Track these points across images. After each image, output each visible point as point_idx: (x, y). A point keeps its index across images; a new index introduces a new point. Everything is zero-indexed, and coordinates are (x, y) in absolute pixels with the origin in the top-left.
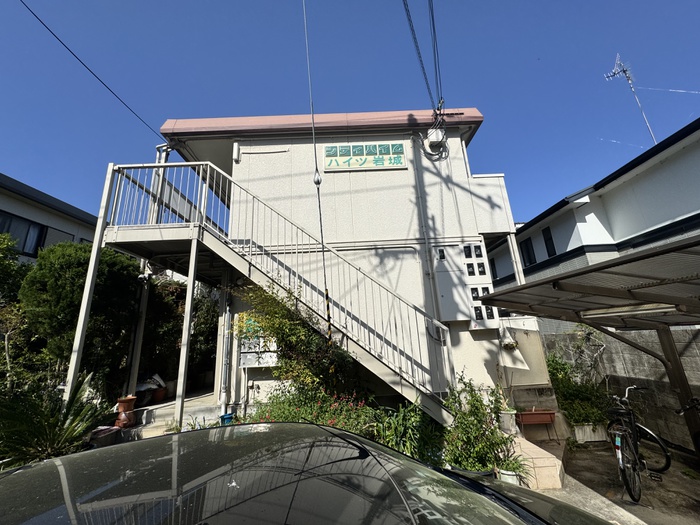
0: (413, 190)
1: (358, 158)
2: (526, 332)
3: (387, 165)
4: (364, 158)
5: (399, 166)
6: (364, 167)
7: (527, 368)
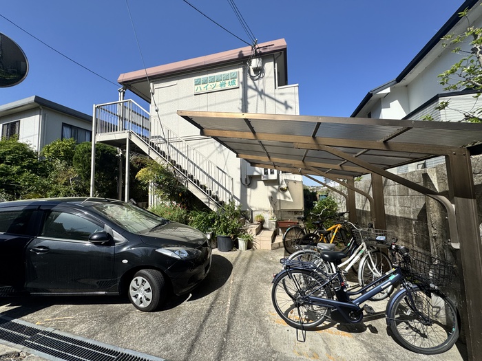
0: (241, 101)
1: (211, 84)
2: (295, 182)
3: (227, 86)
4: (214, 83)
5: (234, 86)
6: (215, 89)
7: (292, 201)
